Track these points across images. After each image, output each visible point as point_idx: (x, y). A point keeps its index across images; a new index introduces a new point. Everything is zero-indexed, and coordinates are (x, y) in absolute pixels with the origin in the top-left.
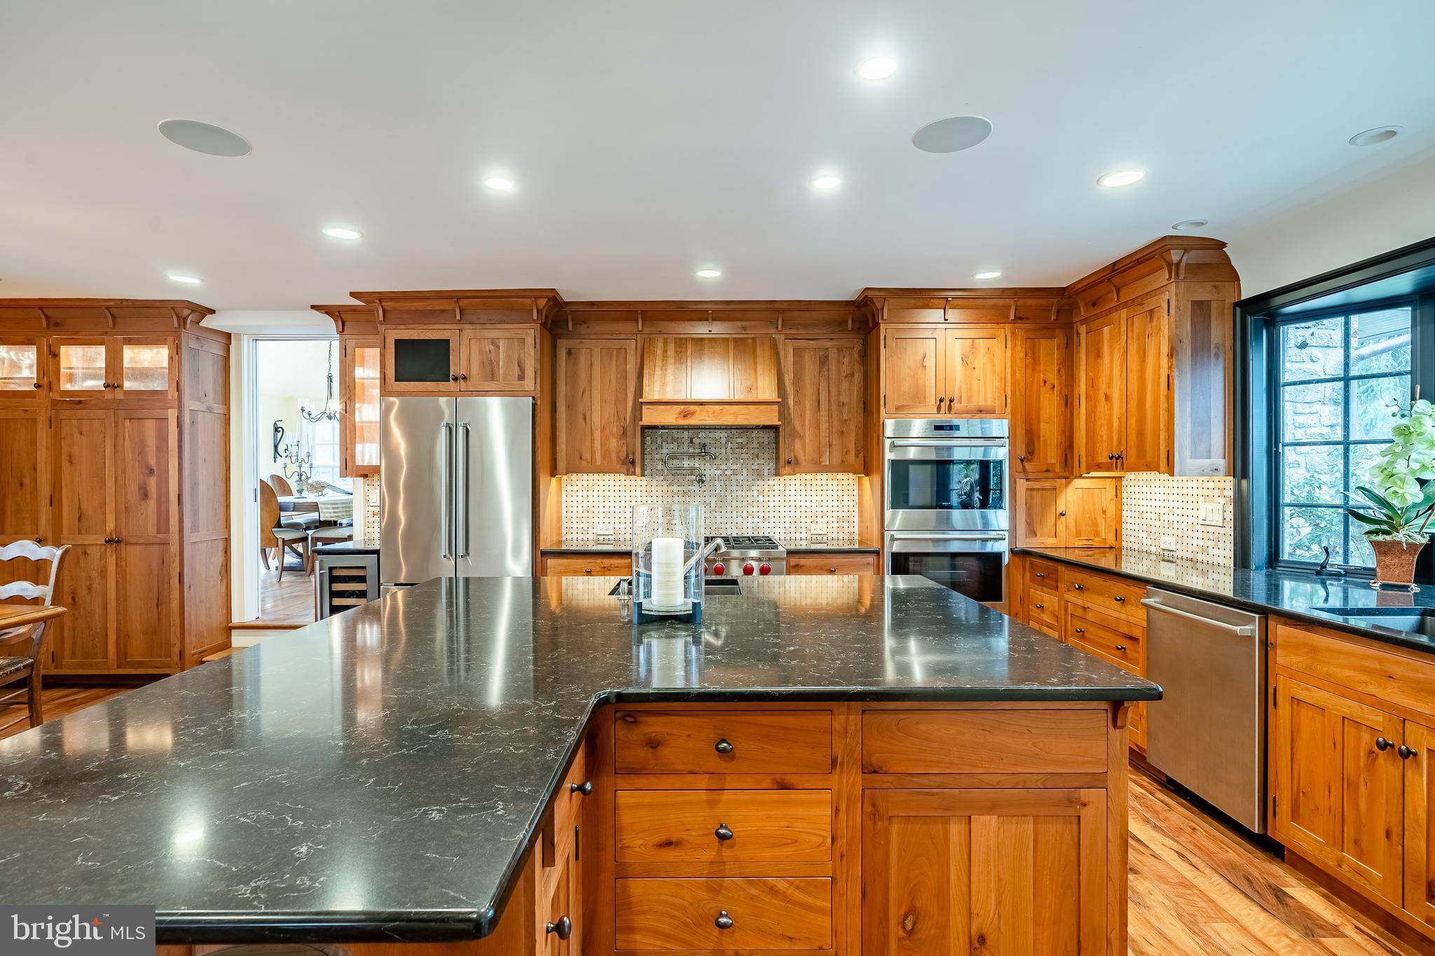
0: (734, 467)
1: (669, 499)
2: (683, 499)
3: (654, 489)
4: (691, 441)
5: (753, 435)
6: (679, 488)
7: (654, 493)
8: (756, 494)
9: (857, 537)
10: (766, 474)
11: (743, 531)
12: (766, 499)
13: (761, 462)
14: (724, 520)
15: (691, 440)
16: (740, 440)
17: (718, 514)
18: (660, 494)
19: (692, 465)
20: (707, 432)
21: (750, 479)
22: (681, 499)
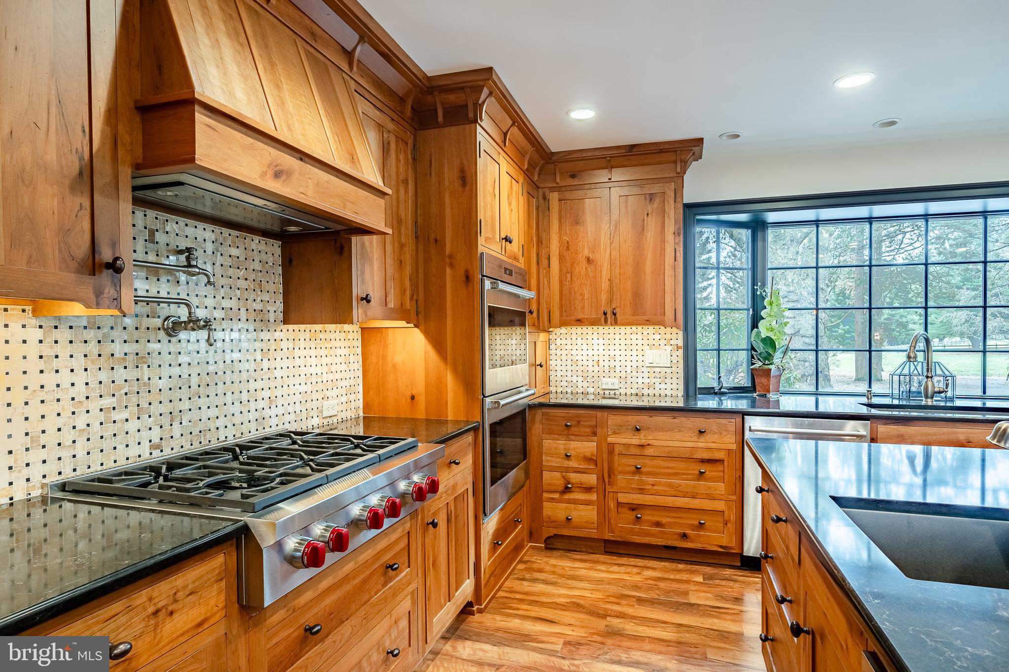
0: (226, 304)
1: (104, 376)
2: (136, 373)
3: (63, 350)
4: (151, 239)
5: (253, 245)
6: (127, 348)
7: (63, 363)
8: (259, 358)
9: (361, 414)
10: (272, 320)
11: (244, 428)
12: (272, 364)
13: (266, 297)
14: (213, 412)
15: (152, 233)
16: (234, 252)
17: (203, 402)
18: (79, 363)
19: (153, 292)
20: (182, 221)
21: (251, 329)
22: (131, 374)
